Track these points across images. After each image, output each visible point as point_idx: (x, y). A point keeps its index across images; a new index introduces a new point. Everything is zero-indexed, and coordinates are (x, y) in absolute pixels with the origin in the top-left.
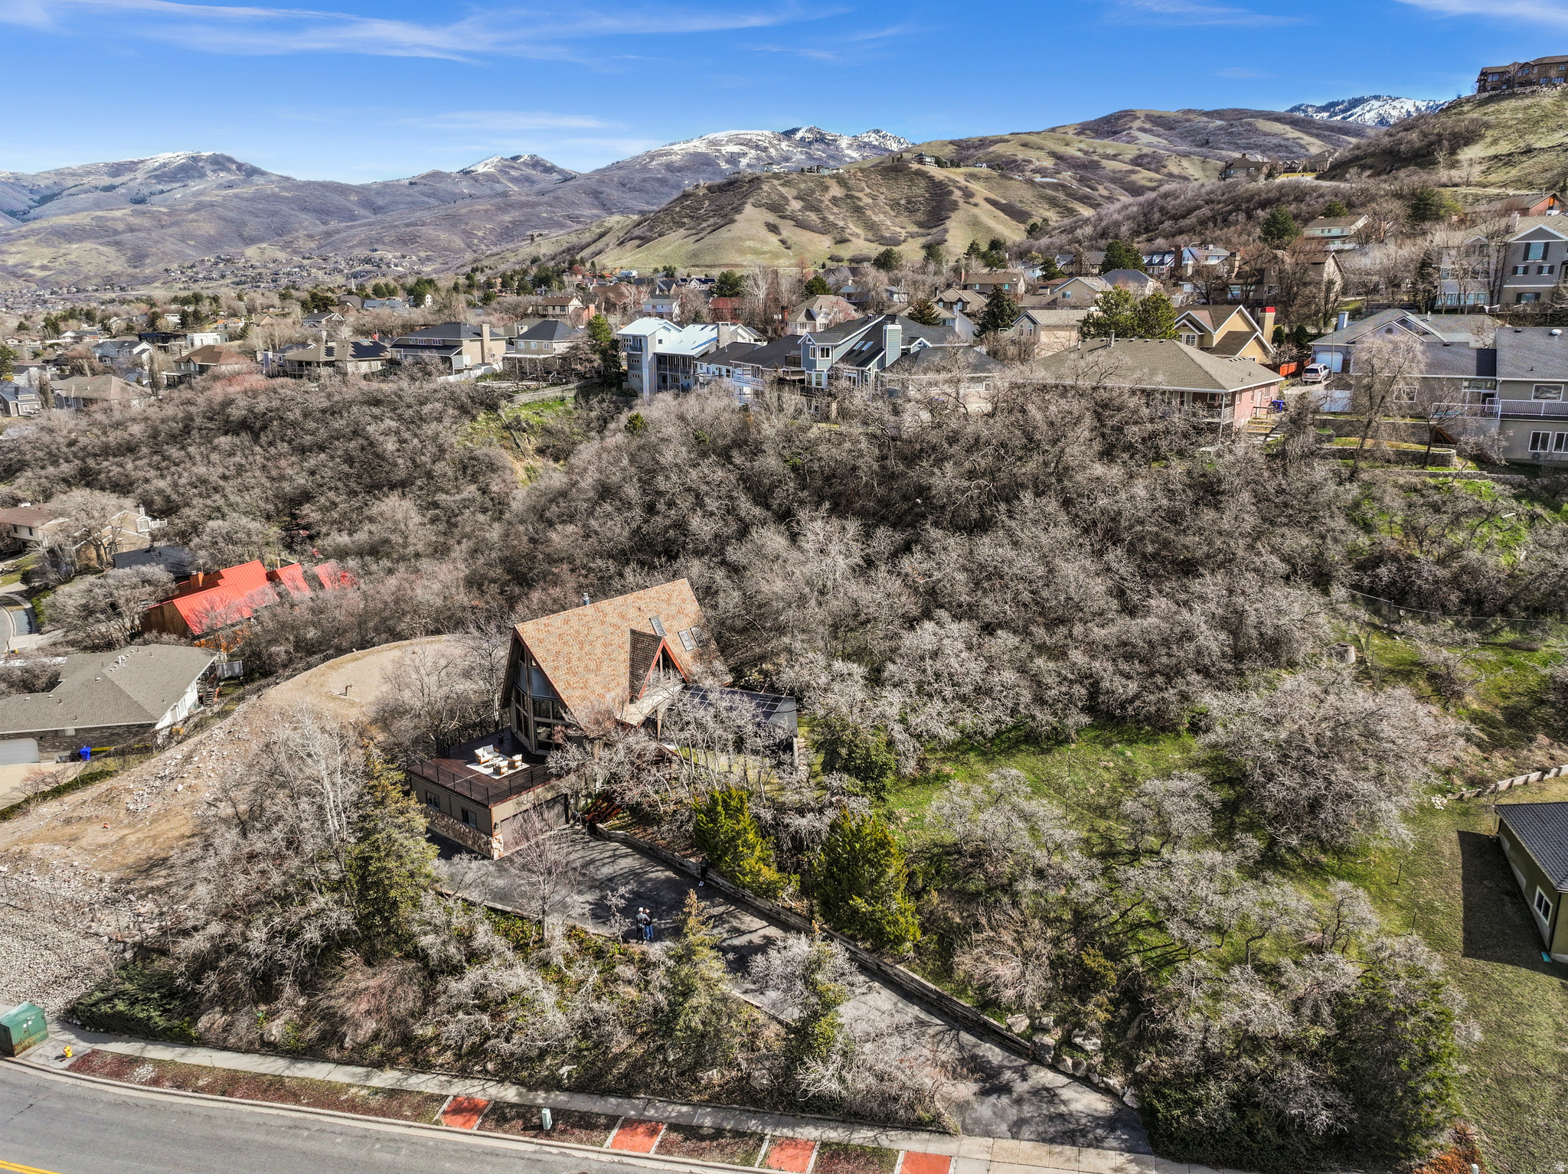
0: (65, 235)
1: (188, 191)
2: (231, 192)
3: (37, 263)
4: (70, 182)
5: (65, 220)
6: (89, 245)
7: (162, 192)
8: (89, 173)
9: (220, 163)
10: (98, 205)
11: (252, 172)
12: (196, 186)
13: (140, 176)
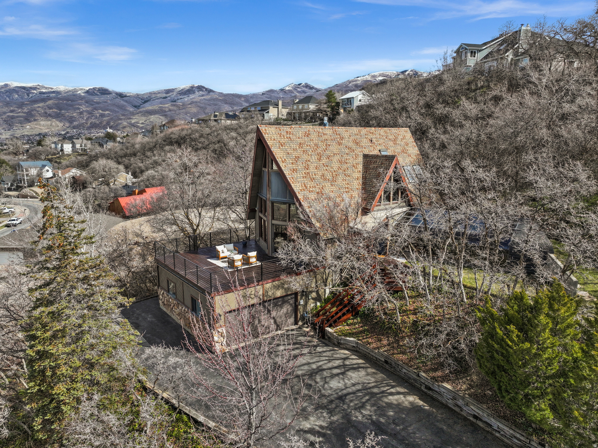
0: (150, 113)
1: (189, 98)
2: (202, 98)
3: (141, 122)
4: (153, 96)
5: (150, 108)
6: (157, 116)
7: (181, 98)
8: (159, 93)
9: (200, 88)
10: (161, 103)
11: (210, 91)
12: (192, 96)
13: (175, 93)
